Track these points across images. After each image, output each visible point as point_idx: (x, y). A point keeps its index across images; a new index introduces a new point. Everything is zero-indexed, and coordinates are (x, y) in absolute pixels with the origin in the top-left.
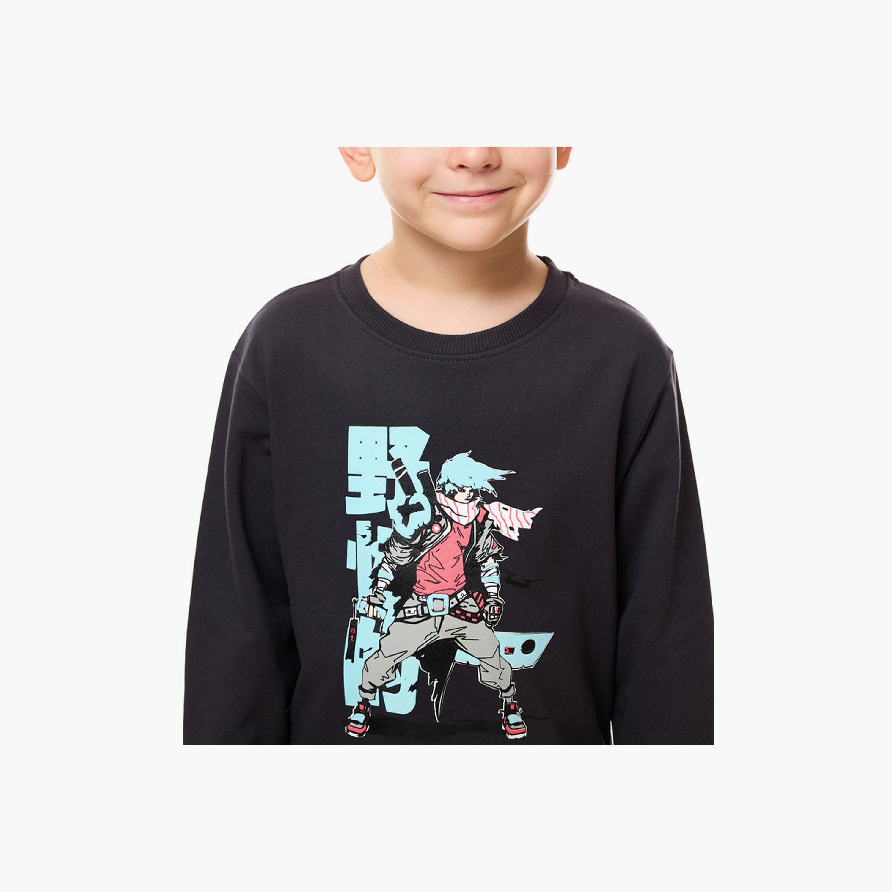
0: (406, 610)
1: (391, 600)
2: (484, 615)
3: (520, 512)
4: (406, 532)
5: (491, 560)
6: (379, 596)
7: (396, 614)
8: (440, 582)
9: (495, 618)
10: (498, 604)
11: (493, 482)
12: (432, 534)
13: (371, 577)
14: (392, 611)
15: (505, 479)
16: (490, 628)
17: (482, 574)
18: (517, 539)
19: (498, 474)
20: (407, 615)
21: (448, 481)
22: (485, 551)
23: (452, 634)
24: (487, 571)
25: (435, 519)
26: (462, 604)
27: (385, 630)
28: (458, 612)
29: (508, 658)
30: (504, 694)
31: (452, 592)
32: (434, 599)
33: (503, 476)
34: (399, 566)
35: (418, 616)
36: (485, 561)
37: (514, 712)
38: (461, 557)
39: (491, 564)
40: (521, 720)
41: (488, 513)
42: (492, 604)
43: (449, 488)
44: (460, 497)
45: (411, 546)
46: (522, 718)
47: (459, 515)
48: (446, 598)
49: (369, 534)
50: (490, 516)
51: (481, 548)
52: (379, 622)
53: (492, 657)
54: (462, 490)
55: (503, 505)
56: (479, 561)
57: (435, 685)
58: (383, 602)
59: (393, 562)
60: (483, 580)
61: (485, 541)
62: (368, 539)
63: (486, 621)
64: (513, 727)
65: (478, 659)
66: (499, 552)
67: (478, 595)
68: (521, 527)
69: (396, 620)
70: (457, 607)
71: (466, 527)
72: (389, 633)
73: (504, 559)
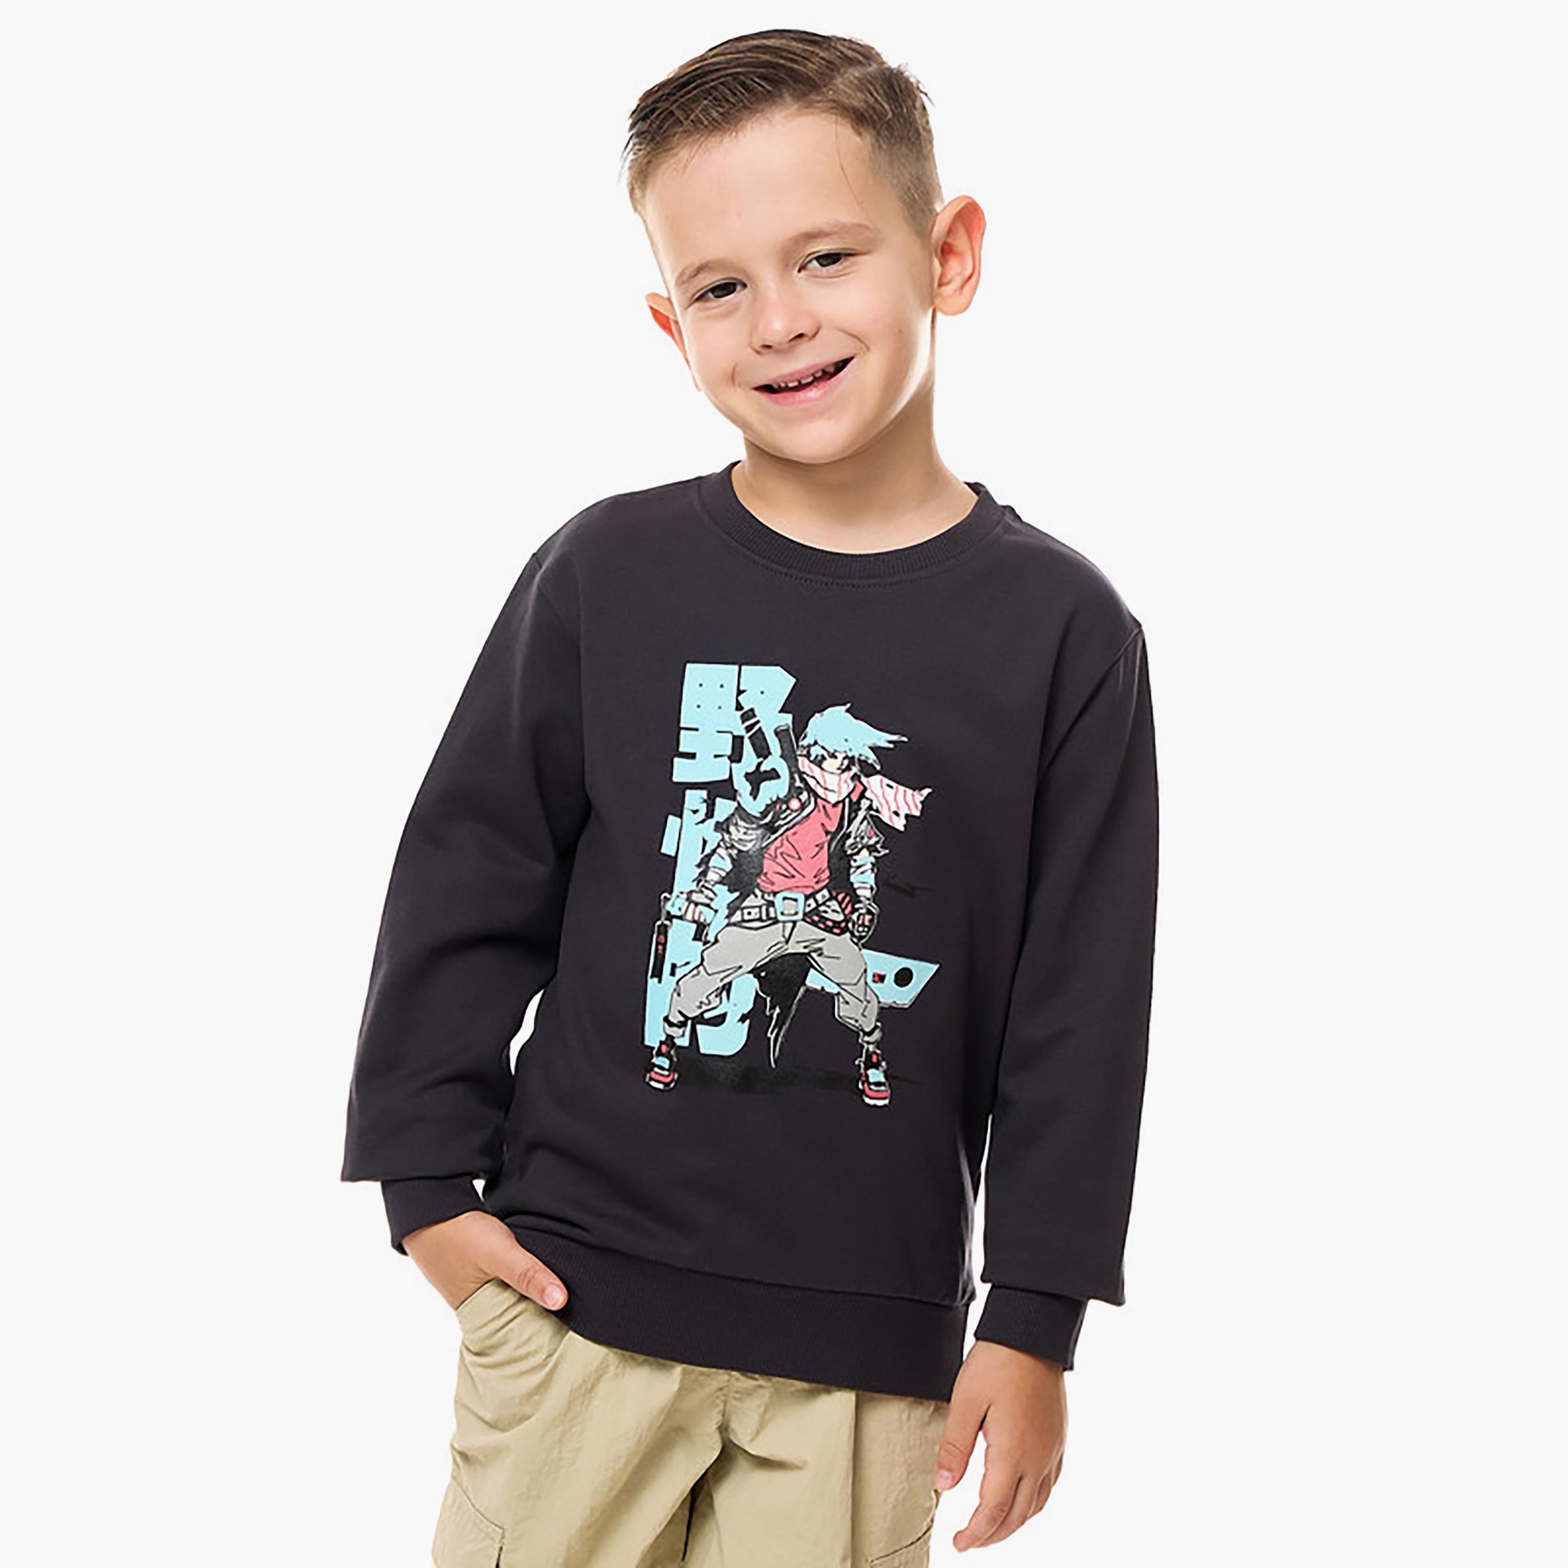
0: (746, 911)
1: (725, 897)
2: (850, 925)
3: (909, 792)
4: (755, 807)
5: (865, 852)
6: (707, 892)
7: (729, 916)
8: (793, 876)
9: (863, 931)
10: (869, 912)
11: (875, 749)
12: (788, 812)
13: (699, 866)
14: (724, 912)
15: (891, 746)
16: (856, 944)
17: (852, 870)
18: (902, 829)
19: (883, 739)
20: (747, 917)
21: (816, 743)
22: (858, 839)
23: (805, 947)
24: (858, 867)
25: (794, 792)
26: (822, 908)
27: (711, 938)
28: (816, 918)
29: (877, 987)
30: (866, 1038)
31: (809, 892)
32: (785, 899)
33: (890, 742)
34: (740, 851)
36: (857, 853)
37: (877, 1066)
38: (826, 846)
39: (865, 858)
40: (883, 1080)
41: (865, 789)
42: (863, 911)
43: (815, 751)
44: (830, 764)
45: (758, 827)
46: (885, 1077)
47: (826, 789)
48: (801, 898)
49: (703, 808)
50: (868, 794)
51: (853, 835)
52: (702, 927)
53: (855, 984)
54: (833, 756)
55: (886, 781)
56: (849, 852)
57: (775, 1016)
58: (710, 899)
59: (733, 847)
60: (852, 879)
61: (859, 827)
62: (702, 815)
63: (852, 935)
64: (873, 1087)
65: (838, 985)
66: (877, 842)
67: (844, 899)
68: (908, 812)
70: (815, 911)
71: (835, 805)
72: (716, 941)
73: (882, 853)
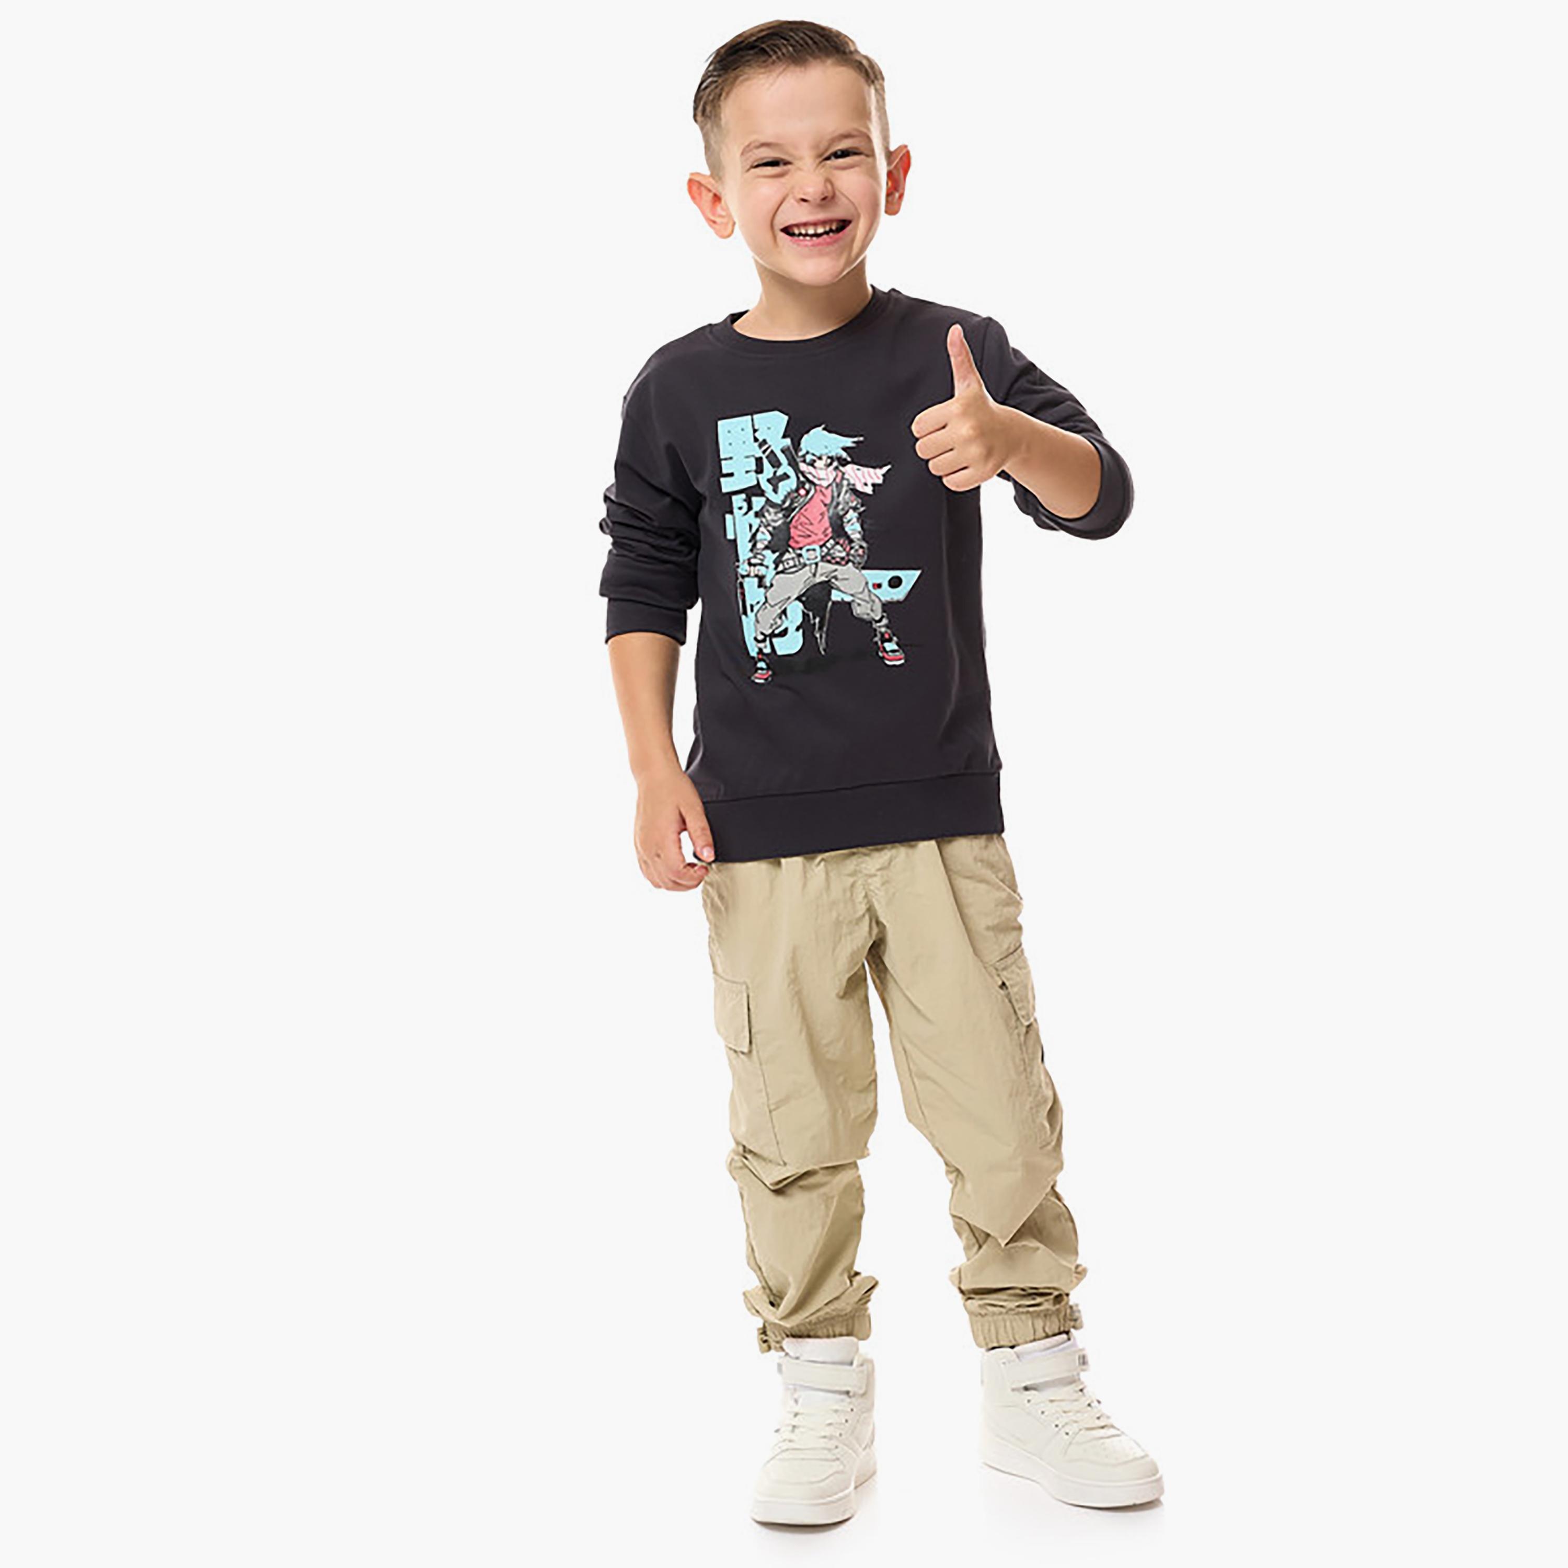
0: (785, 563)
1: (770, 556)
2: (851, 558)
3: (871, 470)
4: (777, 499)
5: (851, 512)
6: (759, 556)
7: (776, 568)
8: (810, 536)
9: (860, 559)
10: (861, 547)
11: (845, 449)
12: (799, 497)
13: (750, 541)
14: (772, 566)
15: (855, 444)
16: (858, 568)
17: (845, 524)
18: (871, 492)
19: (849, 442)
20: (786, 567)
21: (808, 453)
22: (845, 505)
24: (849, 521)
25: (800, 485)
26: (832, 551)
27: (768, 584)
28: (829, 558)
29: (878, 593)
30: (878, 624)
31: (821, 543)
32: (808, 550)
34: (774, 528)
35: (795, 566)
36: (847, 513)
37: (890, 640)
38: (826, 513)
39: (852, 515)
40: (896, 648)
41: (843, 474)
42: (857, 547)
43: (809, 458)
44: (819, 464)
45: (782, 510)
46: (897, 645)
47: (820, 479)
48: (817, 548)
49: (745, 505)
50: (846, 476)
51: (842, 503)
52: (762, 578)
53: (863, 593)
54: (820, 458)
55: (856, 467)
56: (841, 514)
57: (817, 623)
58: (762, 560)
59: (769, 525)
60: (847, 529)
61: (845, 496)
62: (745, 510)
63: (854, 563)
64: (890, 654)
65: (852, 595)
66: (857, 504)
68: (874, 482)
69: (778, 573)
70: (828, 554)
71: (827, 488)
72: (772, 585)
73: (862, 510)
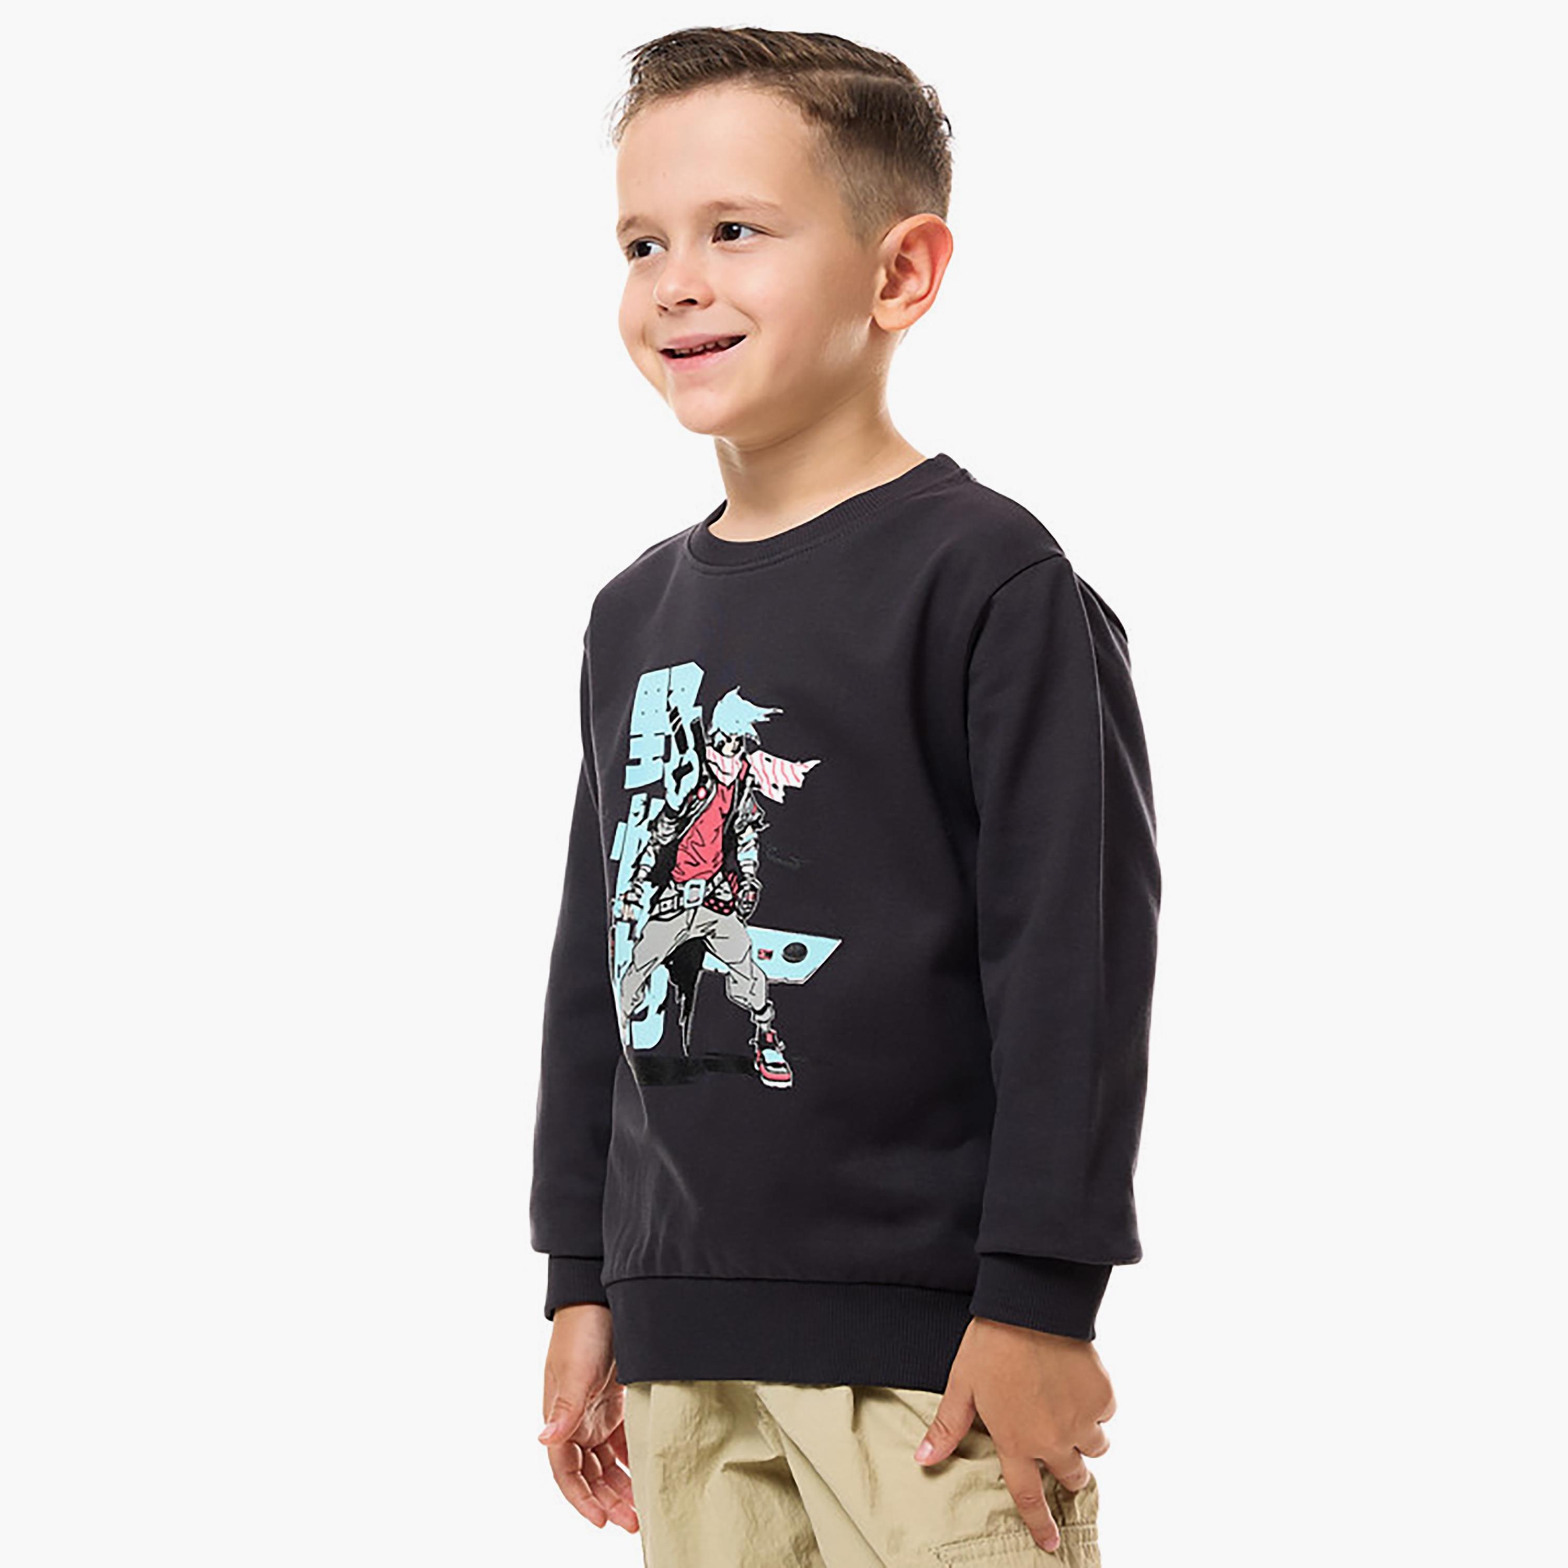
0: (663, 904)
1: (649, 890)
2: (737, 904)
3: (787, 764)
4: (675, 801)
5: (750, 829)
6: (638, 891)
7: (650, 912)
8: (698, 864)
9: (748, 908)
10: (753, 888)
11: (756, 725)
12: (697, 801)
13: (633, 866)
14: (647, 907)
15: (768, 719)
16: (741, 921)
17: (739, 849)
18: (781, 801)
19: (760, 714)
20: (663, 910)
21: (719, 730)
22: (744, 817)
23: (703, 931)
24: (744, 845)
25: (702, 780)
26: (718, 891)
27: (638, 935)
28: (712, 901)
29: (764, 964)
30: (758, 1017)
31: (708, 876)
32: (692, 886)
33: (767, 716)
34: (662, 846)
35: (672, 910)
36: (743, 832)
37: (773, 1046)
38: (721, 829)
39: (750, 835)
40: (782, 1061)
41: (749, 766)
42: (747, 888)
43: (719, 738)
44: (728, 749)
45: (678, 820)
46: (784, 1057)
47: (724, 773)
48: (702, 883)
49: (642, 810)
50: (752, 771)
51: (741, 814)
52: (633, 923)
53: (742, 962)
54: (729, 740)
55: (766, 755)
56: (737, 831)
57: (682, 1004)
58: (639, 896)
59: (658, 843)
60: (740, 857)
61: (746, 805)
62: (640, 817)
63: (739, 913)
64: (770, 1068)
65: (728, 964)
66: (759, 817)
67: (733, 878)
68: (787, 784)
69: (651, 919)
70: (713, 895)
71: (729, 788)
72: (642, 936)
73: (764, 828)
